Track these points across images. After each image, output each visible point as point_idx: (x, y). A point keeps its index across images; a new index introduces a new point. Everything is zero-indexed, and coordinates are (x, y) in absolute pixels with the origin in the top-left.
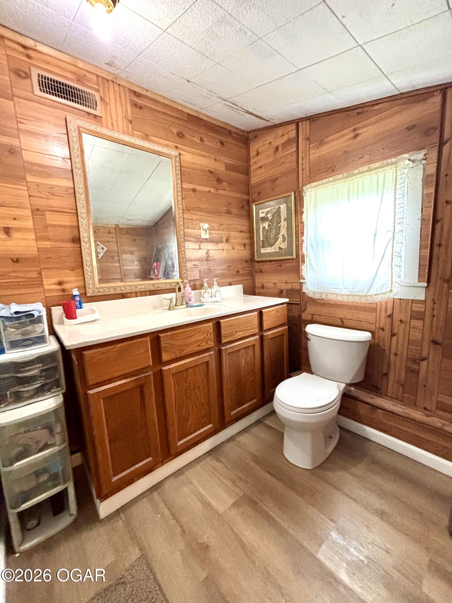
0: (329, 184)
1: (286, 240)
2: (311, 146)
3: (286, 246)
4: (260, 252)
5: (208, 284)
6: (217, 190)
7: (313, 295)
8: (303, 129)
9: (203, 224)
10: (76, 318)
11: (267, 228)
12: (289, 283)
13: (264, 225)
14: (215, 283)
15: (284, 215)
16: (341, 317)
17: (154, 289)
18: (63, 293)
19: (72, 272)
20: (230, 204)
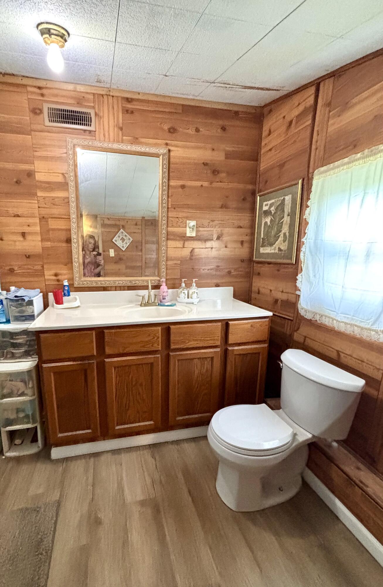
0: (342, 168)
1: (287, 239)
2: (331, 113)
3: (286, 248)
4: (259, 251)
5: (186, 284)
6: (211, 183)
7: (304, 313)
8: (323, 92)
9: (190, 221)
10: (62, 303)
11: (269, 223)
12: (286, 292)
13: (267, 220)
14: (194, 284)
15: (287, 209)
16: (338, 349)
17: (131, 285)
18: (57, 283)
19: (65, 266)
20: (227, 197)
